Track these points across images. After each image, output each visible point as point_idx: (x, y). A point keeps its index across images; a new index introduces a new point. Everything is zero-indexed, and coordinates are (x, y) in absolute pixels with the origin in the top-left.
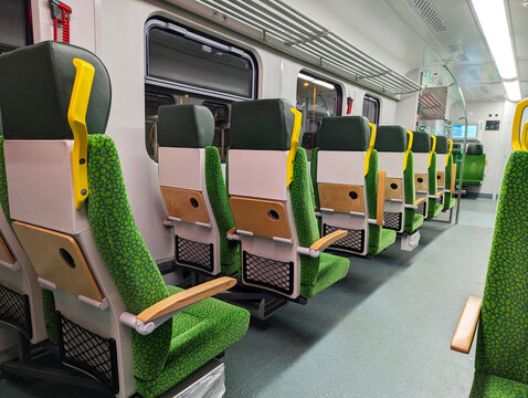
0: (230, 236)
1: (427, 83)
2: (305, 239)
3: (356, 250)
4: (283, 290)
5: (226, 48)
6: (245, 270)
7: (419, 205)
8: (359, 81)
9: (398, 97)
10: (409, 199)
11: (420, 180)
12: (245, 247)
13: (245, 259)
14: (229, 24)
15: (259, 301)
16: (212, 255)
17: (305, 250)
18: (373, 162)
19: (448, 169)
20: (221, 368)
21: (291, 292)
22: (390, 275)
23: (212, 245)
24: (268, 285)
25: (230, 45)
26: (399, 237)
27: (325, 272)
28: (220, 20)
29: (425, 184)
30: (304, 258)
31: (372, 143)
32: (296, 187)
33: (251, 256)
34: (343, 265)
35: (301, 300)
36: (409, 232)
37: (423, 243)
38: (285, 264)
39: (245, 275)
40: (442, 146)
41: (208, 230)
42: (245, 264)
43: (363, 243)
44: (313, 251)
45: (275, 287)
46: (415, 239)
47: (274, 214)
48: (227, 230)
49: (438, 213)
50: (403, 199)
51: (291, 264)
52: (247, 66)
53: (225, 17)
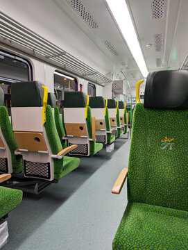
0: (16, 153)
1: (115, 78)
2: (55, 151)
3: (84, 154)
4: (45, 177)
5: (13, 57)
6: (25, 170)
7: (113, 131)
8: (85, 77)
9: (103, 84)
10: (108, 129)
11: (113, 121)
12: (25, 158)
13: (25, 164)
14: (13, 45)
15: (35, 185)
16: (7, 164)
17: (55, 156)
18: (89, 112)
19: (125, 115)
20: (5, 223)
21: (49, 178)
22: (102, 164)
23: (6, 159)
24: (38, 176)
25: (15, 55)
26: (105, 147)
27: (67, 166)
28: (8, 42)
29: (115, 122)
30: (55, 160)
31: (88, 104)
32: (47, 125)
33: (28, 162)
34: (76, 162)
35: (55, 181)
36: (109, 144)
37: (116, 148)
38: (45, 164)
39: (26, 172)
40: (121, 105)
41: (4, 151)
42: (25, 167)
43: (87, 150)
44: (59, 156)
45: (42, 176)
46: (112, 147)
47: (37, 139)
48: (14, 150)
49: (122, 134)
50: (105, 129)
51: (49, 164)
52: (26, 67)
53: (10, 41)
